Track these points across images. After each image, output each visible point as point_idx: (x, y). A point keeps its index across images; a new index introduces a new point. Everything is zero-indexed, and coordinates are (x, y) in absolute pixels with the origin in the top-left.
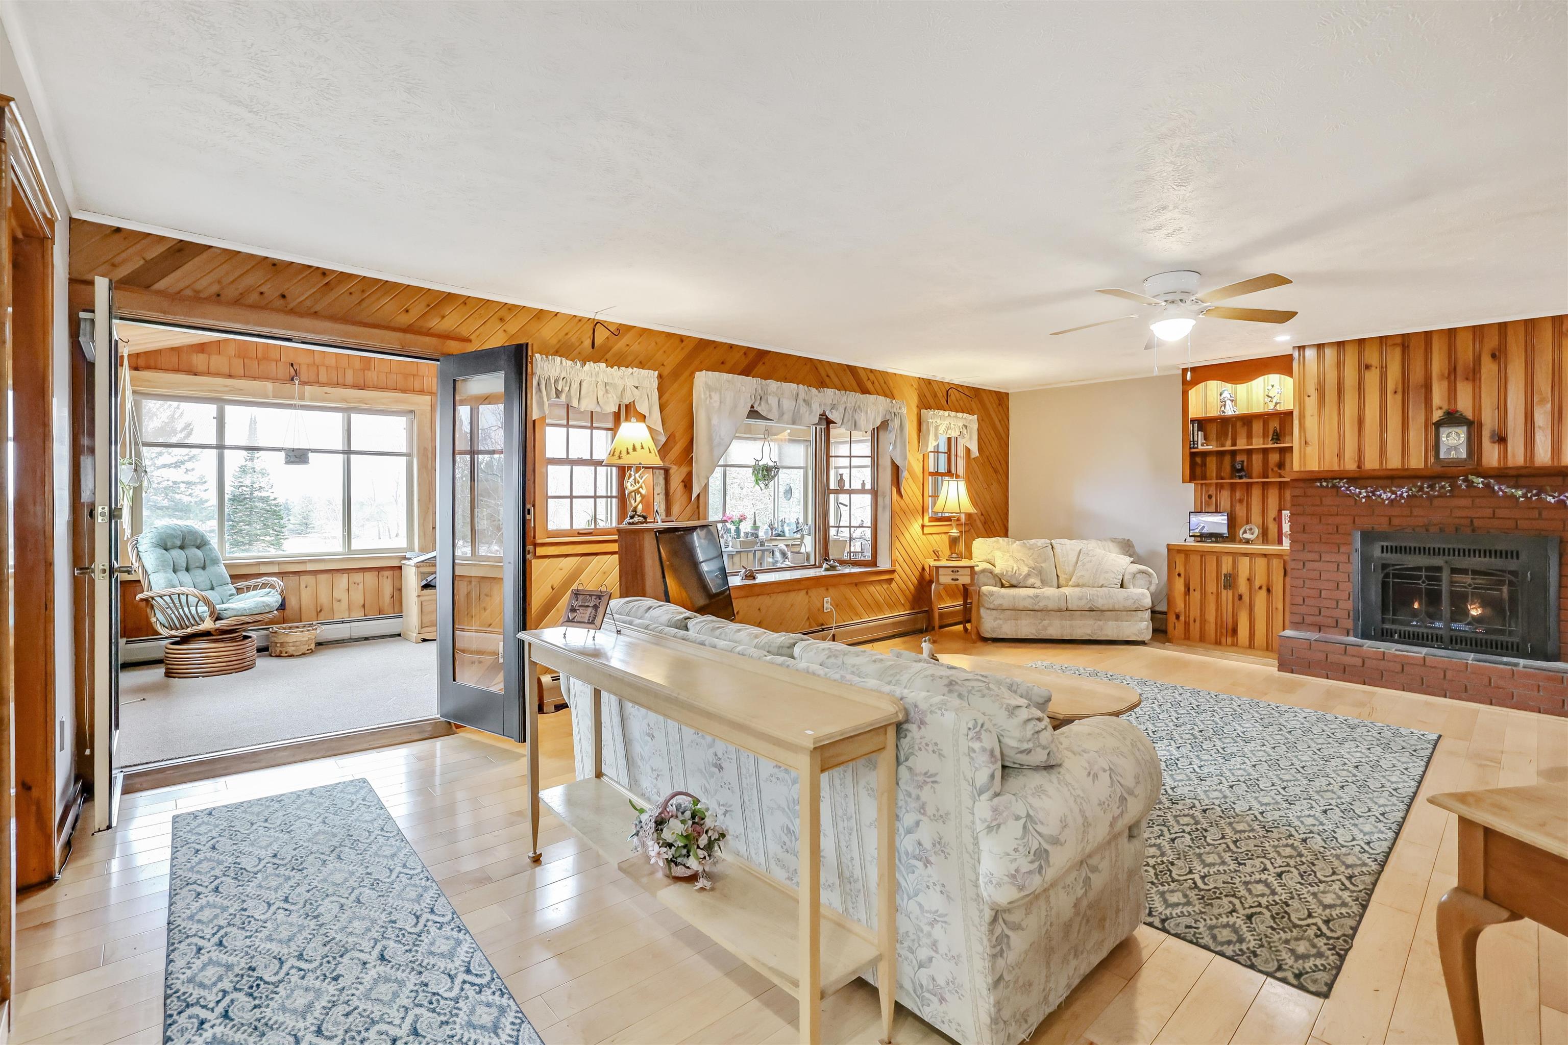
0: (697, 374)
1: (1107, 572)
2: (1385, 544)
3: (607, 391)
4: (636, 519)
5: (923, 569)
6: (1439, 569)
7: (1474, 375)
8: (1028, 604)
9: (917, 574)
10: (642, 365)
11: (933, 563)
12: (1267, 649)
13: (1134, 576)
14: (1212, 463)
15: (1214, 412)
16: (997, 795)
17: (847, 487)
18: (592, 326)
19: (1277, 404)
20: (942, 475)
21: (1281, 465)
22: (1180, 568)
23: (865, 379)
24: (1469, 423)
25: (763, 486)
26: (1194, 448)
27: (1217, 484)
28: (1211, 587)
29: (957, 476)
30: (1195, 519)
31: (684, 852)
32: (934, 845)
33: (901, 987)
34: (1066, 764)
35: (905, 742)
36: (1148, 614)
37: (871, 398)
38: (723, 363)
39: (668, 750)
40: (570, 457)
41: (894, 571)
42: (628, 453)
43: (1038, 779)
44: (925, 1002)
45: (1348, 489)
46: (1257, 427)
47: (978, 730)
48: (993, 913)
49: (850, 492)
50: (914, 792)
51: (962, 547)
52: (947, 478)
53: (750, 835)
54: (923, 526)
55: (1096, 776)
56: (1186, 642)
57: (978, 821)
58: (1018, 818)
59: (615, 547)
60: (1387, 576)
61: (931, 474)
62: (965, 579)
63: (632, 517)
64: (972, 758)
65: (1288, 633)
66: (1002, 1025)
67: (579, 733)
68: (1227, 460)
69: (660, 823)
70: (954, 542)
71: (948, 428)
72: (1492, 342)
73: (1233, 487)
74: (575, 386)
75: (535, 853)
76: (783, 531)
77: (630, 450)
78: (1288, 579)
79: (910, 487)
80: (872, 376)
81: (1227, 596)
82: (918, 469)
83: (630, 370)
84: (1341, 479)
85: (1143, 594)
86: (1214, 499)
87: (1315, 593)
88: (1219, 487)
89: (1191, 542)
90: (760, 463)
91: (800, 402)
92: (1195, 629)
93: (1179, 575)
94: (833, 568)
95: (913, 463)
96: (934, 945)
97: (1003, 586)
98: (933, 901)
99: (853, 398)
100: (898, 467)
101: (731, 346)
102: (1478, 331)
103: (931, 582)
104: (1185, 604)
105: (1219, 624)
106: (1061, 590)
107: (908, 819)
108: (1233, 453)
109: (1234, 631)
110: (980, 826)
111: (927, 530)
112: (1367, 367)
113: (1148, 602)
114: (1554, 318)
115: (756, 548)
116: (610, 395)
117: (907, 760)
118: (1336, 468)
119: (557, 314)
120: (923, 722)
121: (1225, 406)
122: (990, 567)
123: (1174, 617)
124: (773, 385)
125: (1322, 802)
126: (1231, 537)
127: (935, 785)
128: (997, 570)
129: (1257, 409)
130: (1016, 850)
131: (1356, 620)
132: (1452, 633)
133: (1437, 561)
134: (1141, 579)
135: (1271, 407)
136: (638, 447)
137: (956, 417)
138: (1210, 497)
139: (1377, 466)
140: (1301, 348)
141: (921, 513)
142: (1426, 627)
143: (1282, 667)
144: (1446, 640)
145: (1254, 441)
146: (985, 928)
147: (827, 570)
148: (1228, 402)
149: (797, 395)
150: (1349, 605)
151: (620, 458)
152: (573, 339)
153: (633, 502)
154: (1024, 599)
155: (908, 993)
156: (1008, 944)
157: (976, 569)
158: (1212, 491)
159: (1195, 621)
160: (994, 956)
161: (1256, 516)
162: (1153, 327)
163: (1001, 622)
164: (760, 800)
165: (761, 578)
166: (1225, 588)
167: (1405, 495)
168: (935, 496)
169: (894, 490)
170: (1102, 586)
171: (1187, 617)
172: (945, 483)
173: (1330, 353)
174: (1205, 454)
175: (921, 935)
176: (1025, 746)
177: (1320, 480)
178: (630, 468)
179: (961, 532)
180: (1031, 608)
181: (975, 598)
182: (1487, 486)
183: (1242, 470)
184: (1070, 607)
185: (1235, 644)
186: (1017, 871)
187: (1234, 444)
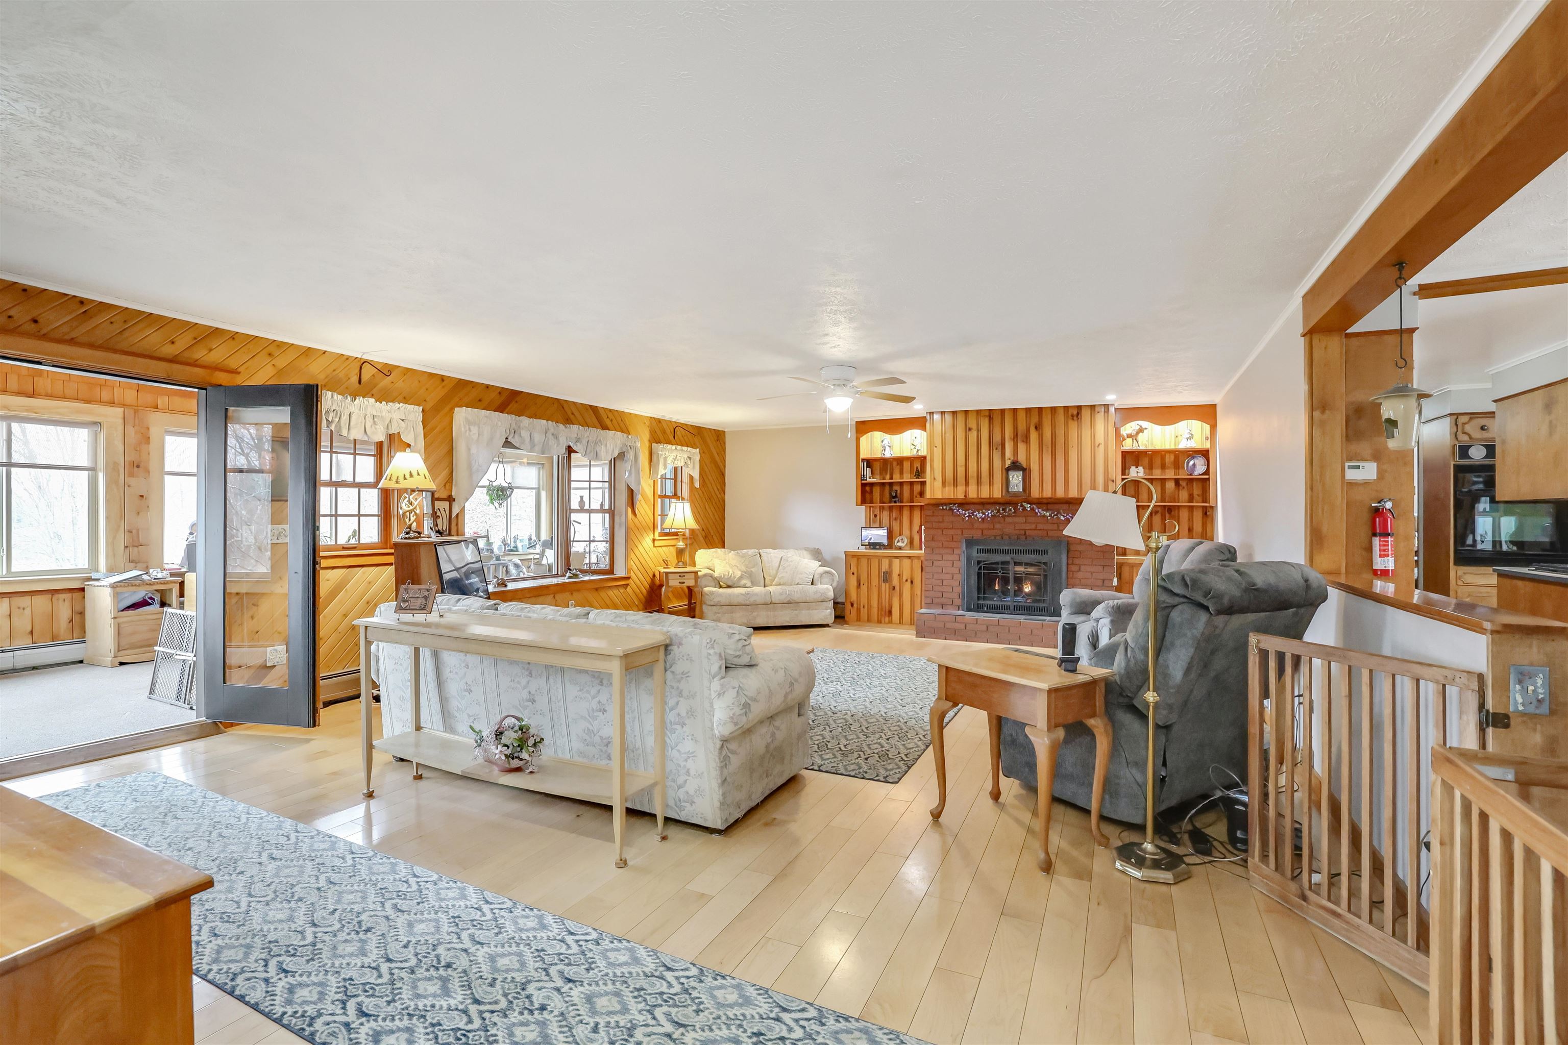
0: (456, 409)
1: (801, 574)
2: (979, 547)
4: (412, 534)
5: (655, 576)
6: (1008, 563)
7: (1027, 439)
8: (741, 600)
9: (649, 580)
10: (407, 401)
11: (662, 570)
12: (911, 623)
13: (821, 575)
14: (877, 491)
15: (877, 455)
17: (586, 507)
19: (917, 450)
20: (670, 497)
21: (921, 494)
22: (854, 569)
23: (605, 417)
24: (1024, 470)
25: (497, 505)
26: (864, 480)
27: (880, 506)
28: (875, 582)
29: (682, 499)
30: (865, 533)
36: (831, 604)
37: (611, 433)
38: (480, 401)
41: (629, 578)
45: (958, 511)
46: (906, 465)
49: (590, 511)
51: (687, 556)
52: (674, 500)
54: (654, 540)
56: (858, 623)
59: (389, 559)
60: (980, 569)
61: (660, 497)
62: (690, 582)
63: (407, 533)
65: (923, 611)
68: (887, 488)
70: (680, 552)
71: (675, 459)
72: (1035, 419)
73: (891, 509)
76: (515, 547)
78: (923, 573)
79: (643, 507)
80: (609, 414)
81: (885, 587)
82: (649, 491)
83: (396, 405)
84: (955, 504)
85: (827, 589)
86: (878, 517)
87: (939, 582)
88: (882, 509)
89: (863, 549)
90: (494, 484)
91: (549, 435)
92: (864, 613)
93: (853, 574)
94: (576, 576)
95: (646, 486)
97: (721, 587)
99: (595, 433)
100: (633, 492)
101: (487, 387)
102: (1028, 410)
103: (661, 585)
104: (858, 596)
105: (880, 608)
106: (767, 588)
108: (891, 484)
109: (890, 612)
111: (657, 544)
112: (970, 429)
113: (831, 594)
114: (1064, 407)
118: (952, 497)
119: (325, 353)
121: (885, 450)
122: (711, 572)
123: (850, 605)
126: (889, 545)
128: (716, 575)
129: (906, 453)
131: (963, 599)
132: (1016, 604)
133: (1007, 558)
134: (826, 579)
135: (913, 453)
137: (682, 450)
138: (876, 516)
139: (975, 496)
140: (932, 413)
141: (652, 529)
142: (1001, 601)
143: (918, 635)
144: (1012, 608)
145: (905, 475)
147: (570, 578)
148: (887, 448)
149: (547, 430)
150: (958, 589)
153: (408, 520)
154: (738, 596)
157: (700, 574)
158: (877, 512)
159: (864, 608)
161: (906, 531)
162: (825, 401)
165: (512, 586)
166: (884, 582)
167: (990, 515)
168: (665, 515)
169: (629, 510)
170: (797, 584)
171: (859, 604)
172: (672, 504)
173: (948, 418)
174: (871, 485)
177: (942, 505)
179: (686, 545)
180: (743, 603)
181: (699, 596)
182: (1032, 509)
183: (896, 496)
184: (774, 601)
185: (890, 622)
187: (891, 478)
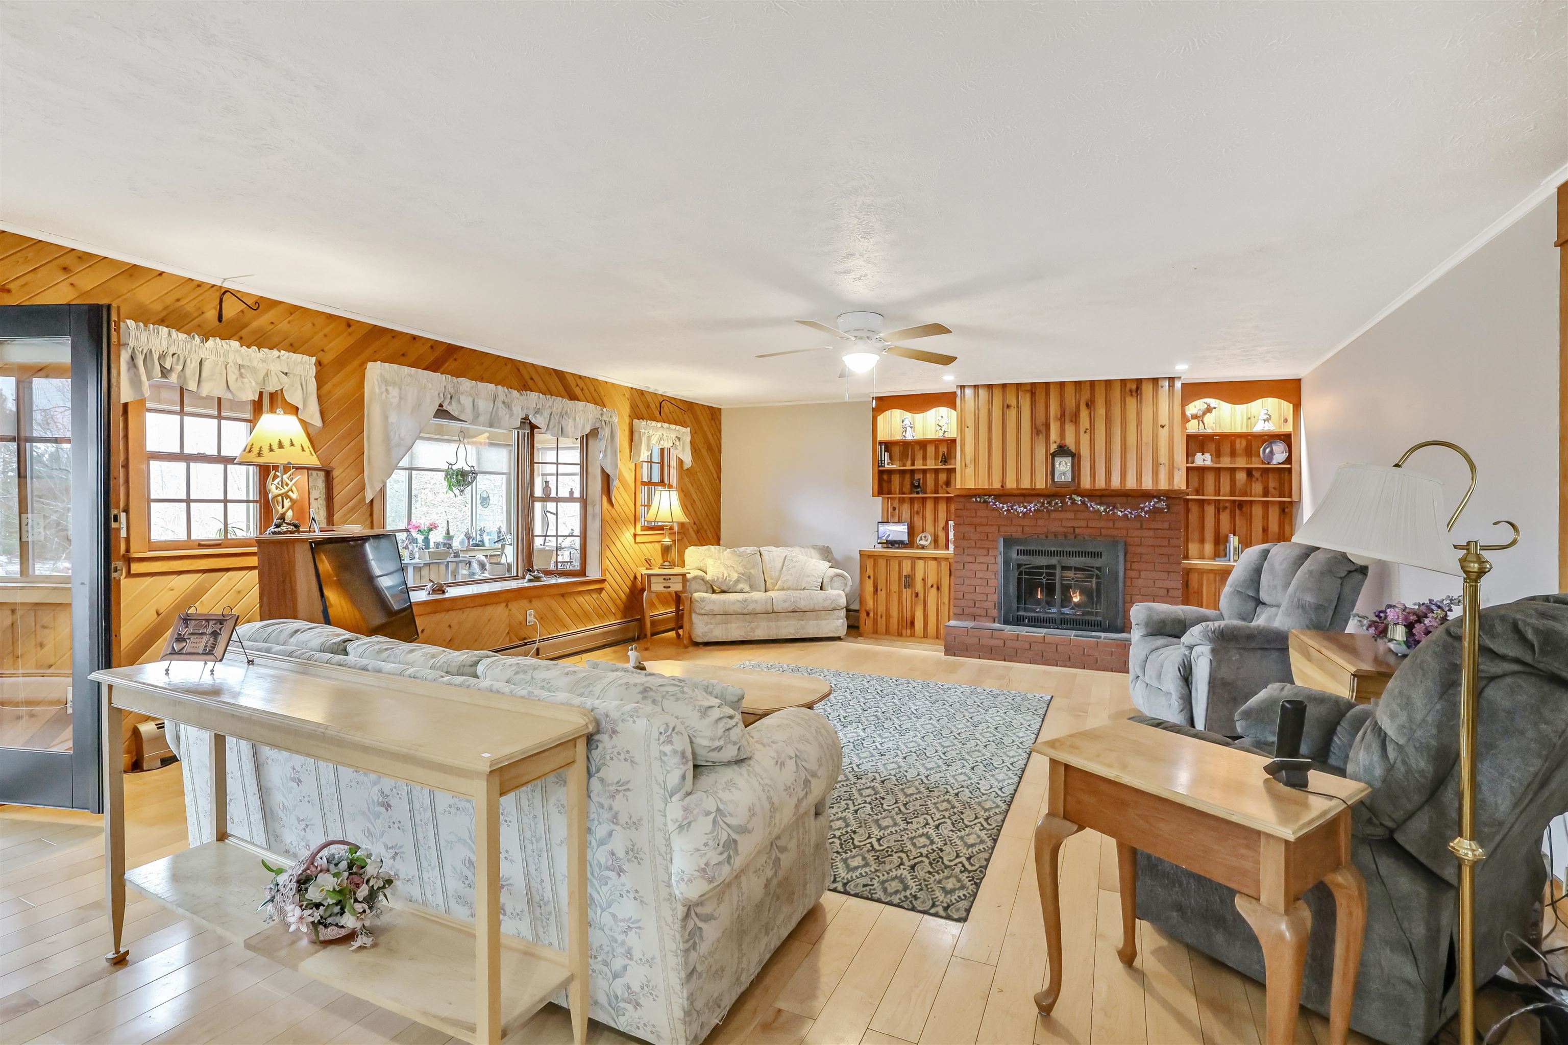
0: (370, 365)
1: (809, 576)
2: (1019, 548)
3: (241, 375)
4: (284, 528)
5: (635, 578)
6: (1053, 567)
7: (1075, 419)
8: (738, 608)
9: (629, 583)
10: (293, 348)
11: (645, 572)
12: (937, 638)
13: (832, 579)
14: (896, 479)
15: (897, 437)
16: (689, 794)
17: (553, 495)
18: (218, 294)
19: (945, 432)
20: (655, 484)
21: (948, 483)
22: (870, 571)
23: (573, 384)
24: (1073, 455)
25: (457, 492)
26: (881, 466)
27: (900, 498)
28: (894, 587)
29: (670, 486)
30: (882, 528)
31: (337, 909)
32: (627, 853)
33: (596, 1003)
34: (757, 756)
35: (595, 754)
36: (843, 613)
37: (581, 405)
38: (403, 355)
39: (320, 794)
40: (185, 452)
41: (604, 580)
42: (271, 450)
43: (728, 774)
44: (620, 1012)
45: (994, 504)
46: (931, 450)
47: (669, 732)
48: (685, 909)
49: (557, 500)
50: (606, 803)
51: (674, 554)
52: (660, 488)
53: (426, 876)
54: (635, 535)
55: (783, 764)
56: (874, 636)
57: (669, 823)
58: (708, 814)
59: (254, 561)
60: (1020, 574)
61: (643, 483)
62: (677, 587)
63: (278, 526)
64: (664, 762)
65: (952, 623)
66: (695, 1015)
67: (194, 790)
68: (908, 477)
69: (303, 882)
70: (666, 550)
71: (661, 439)
72: (1086, 395)
73: (912, 501)
74: (193, 366)
75: (117, 952)
76: (482, 541)
77: (275, 446)
78: (952, 577)
79: (621, 496)
80: (580, 382)
81: (907, 593)
82: (629, 477)
83: (275, 352)
84: (990, 496)
85: (839, 595)
86: (897, 510)
87: (972, 589)
88: (902, 501)
89: (879, 548)
90: (455, 467)
91: (499, 404)
92: (882, 623)
93: (869, 577)
94: (537, 579)
95: (624, 471)
96: (629, 954)
97: (714, 592)
98: (627, 909)
99: (560, 404)
100: (608, 476)
101: (414, 338)
102: (1078, 384)
103: (643, 590)
104: (874, 603)
105: (901, 618)
106: (767, 593)
107: (601, 831)
108: (912, 472)
109: (912, 624)
110: (671, 827)
111: (638, 539)
112: (1008, 406)
113: (843, 602)
114: (1121, 380)
115: (448, 559)
116: (246, 380)
117: (598, 771)
118: (986, 487)
119: (161, 274)
120: (614, 732)
121: (906, 431)
122: (701, 573)
123: (865, 614)
124: (466, 384)
125: (971, 761)
126: (910, 544)
127: (628, 793)
128: (708, 577)
129: (931, 435)
130: (706, 845)
131: (1000, 609)
132: (1062, 616)
133: (1053, 561)
134: (838, 582)
135: (940, 435)
136: (286, 443)
137: (669, 428)
138: (894, 509)
139: (1014, 486)
140: (962, 387)
141: (633, 522)
142: (1046, 613)
143: (949, 651)
144: (1058, 621)
145: (928, 462)
146: (677, 926)
147: (530, 581)
148: (909, 429)
149: (495, 397)
150: (994, 598)
151: (259, 455)
152: (190, 308)
153: (280, 508)
154: (734, 603)
155: (602, 1007)
156: (701, 937)
157: (688, 576)
158: (896, 504)
159: (881, 617)
160: (687, 951)
161: (929, 527)
162: (844, 358)
163: (712, 626)
164: (437, 835)
165: (452, 592)
166: (905, 587)
167: (1033, 509)
168: (649, 506)
169: (605, 499)
170: (803, 590)
171: (875, 614)
172: (658, 493)
173: (983, 393)
174: (890, 472)
175: (615, 945)
176: (717, 744)
177: (975, 496)
178: (276, 468)
179: (674, 541)
180: (740, 611)
181: (687, 604)
182: (1083, 503)
183: (919, 486)
184: (776, 609)
185: (913, 635)
186: (707, 864)
187: (913, 464)
